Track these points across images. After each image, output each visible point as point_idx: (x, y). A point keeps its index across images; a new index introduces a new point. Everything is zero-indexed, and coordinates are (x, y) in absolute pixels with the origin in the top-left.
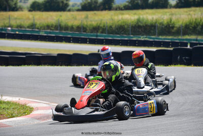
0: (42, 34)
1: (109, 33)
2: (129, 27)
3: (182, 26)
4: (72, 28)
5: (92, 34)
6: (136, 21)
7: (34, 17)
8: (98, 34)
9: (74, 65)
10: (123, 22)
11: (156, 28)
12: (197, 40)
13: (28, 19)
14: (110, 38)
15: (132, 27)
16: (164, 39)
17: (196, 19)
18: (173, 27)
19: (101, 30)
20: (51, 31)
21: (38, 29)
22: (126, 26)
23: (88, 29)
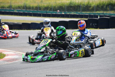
0: (16, 11)
1: (54, 10)
2: (65, 7)
3: (95, 6)
4: (33, 8)
5: (44, 11)
6: (69, 3)
7: (11, 2)
8: (48, 11)
9: (31, 30)
10: (62, 4)
11: (81, 7)
12: (103, 14)
13: (8, 3)
14: (54, 13)
15: (67, 7)
16: (85, 13)
17: (103, 2)
18: (90, 7)
19: (49, 9)
20: (21, 10)
21: (13, 8)
22: (63, 7)
23: (42, 8)
